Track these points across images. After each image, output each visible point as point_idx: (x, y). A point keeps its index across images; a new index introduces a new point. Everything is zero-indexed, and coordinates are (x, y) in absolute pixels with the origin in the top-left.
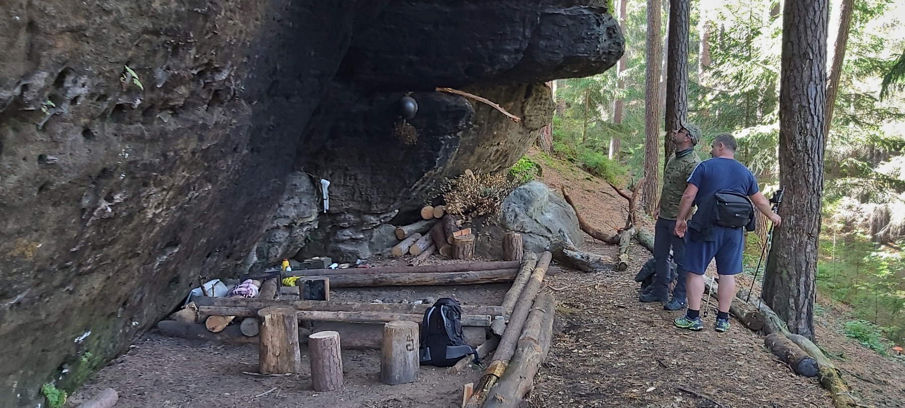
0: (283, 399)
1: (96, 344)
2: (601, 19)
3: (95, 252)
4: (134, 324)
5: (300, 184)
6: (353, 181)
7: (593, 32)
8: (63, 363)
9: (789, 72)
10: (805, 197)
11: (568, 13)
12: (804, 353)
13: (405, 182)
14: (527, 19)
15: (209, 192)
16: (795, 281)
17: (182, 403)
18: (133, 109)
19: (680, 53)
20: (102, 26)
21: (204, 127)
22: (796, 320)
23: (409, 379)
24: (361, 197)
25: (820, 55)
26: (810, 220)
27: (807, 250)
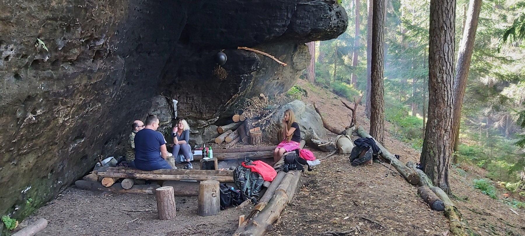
0: (141, 224)
1: (35, 193)
2: (332, 8)
3: (28, 142)
4: (59, 182)
5: (161, 103)
6: (191, 101)
7: (327, 15)
8: (15, 204)
9: (433, 38)
10: (443, 109)
11: (313, 4)
12: (437, 198)
13: (222, 101)
14: (289, 8)
15: (99, 108)
16: (437, 157)
17: (84, 227)
18: (44, 62)
19: (379, 26)
20: (20, 17)
21: (91, 71)
22: (438, 178)
23: (214, 213)
24: (197, 110)
25: (451, 27)
26: (446, 122)
27: (444, 139)
